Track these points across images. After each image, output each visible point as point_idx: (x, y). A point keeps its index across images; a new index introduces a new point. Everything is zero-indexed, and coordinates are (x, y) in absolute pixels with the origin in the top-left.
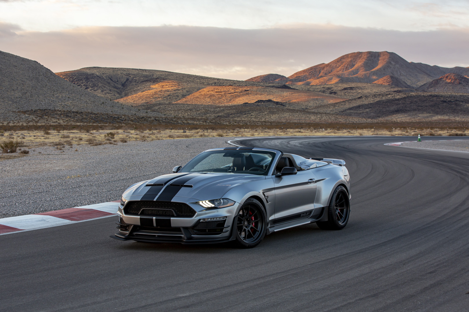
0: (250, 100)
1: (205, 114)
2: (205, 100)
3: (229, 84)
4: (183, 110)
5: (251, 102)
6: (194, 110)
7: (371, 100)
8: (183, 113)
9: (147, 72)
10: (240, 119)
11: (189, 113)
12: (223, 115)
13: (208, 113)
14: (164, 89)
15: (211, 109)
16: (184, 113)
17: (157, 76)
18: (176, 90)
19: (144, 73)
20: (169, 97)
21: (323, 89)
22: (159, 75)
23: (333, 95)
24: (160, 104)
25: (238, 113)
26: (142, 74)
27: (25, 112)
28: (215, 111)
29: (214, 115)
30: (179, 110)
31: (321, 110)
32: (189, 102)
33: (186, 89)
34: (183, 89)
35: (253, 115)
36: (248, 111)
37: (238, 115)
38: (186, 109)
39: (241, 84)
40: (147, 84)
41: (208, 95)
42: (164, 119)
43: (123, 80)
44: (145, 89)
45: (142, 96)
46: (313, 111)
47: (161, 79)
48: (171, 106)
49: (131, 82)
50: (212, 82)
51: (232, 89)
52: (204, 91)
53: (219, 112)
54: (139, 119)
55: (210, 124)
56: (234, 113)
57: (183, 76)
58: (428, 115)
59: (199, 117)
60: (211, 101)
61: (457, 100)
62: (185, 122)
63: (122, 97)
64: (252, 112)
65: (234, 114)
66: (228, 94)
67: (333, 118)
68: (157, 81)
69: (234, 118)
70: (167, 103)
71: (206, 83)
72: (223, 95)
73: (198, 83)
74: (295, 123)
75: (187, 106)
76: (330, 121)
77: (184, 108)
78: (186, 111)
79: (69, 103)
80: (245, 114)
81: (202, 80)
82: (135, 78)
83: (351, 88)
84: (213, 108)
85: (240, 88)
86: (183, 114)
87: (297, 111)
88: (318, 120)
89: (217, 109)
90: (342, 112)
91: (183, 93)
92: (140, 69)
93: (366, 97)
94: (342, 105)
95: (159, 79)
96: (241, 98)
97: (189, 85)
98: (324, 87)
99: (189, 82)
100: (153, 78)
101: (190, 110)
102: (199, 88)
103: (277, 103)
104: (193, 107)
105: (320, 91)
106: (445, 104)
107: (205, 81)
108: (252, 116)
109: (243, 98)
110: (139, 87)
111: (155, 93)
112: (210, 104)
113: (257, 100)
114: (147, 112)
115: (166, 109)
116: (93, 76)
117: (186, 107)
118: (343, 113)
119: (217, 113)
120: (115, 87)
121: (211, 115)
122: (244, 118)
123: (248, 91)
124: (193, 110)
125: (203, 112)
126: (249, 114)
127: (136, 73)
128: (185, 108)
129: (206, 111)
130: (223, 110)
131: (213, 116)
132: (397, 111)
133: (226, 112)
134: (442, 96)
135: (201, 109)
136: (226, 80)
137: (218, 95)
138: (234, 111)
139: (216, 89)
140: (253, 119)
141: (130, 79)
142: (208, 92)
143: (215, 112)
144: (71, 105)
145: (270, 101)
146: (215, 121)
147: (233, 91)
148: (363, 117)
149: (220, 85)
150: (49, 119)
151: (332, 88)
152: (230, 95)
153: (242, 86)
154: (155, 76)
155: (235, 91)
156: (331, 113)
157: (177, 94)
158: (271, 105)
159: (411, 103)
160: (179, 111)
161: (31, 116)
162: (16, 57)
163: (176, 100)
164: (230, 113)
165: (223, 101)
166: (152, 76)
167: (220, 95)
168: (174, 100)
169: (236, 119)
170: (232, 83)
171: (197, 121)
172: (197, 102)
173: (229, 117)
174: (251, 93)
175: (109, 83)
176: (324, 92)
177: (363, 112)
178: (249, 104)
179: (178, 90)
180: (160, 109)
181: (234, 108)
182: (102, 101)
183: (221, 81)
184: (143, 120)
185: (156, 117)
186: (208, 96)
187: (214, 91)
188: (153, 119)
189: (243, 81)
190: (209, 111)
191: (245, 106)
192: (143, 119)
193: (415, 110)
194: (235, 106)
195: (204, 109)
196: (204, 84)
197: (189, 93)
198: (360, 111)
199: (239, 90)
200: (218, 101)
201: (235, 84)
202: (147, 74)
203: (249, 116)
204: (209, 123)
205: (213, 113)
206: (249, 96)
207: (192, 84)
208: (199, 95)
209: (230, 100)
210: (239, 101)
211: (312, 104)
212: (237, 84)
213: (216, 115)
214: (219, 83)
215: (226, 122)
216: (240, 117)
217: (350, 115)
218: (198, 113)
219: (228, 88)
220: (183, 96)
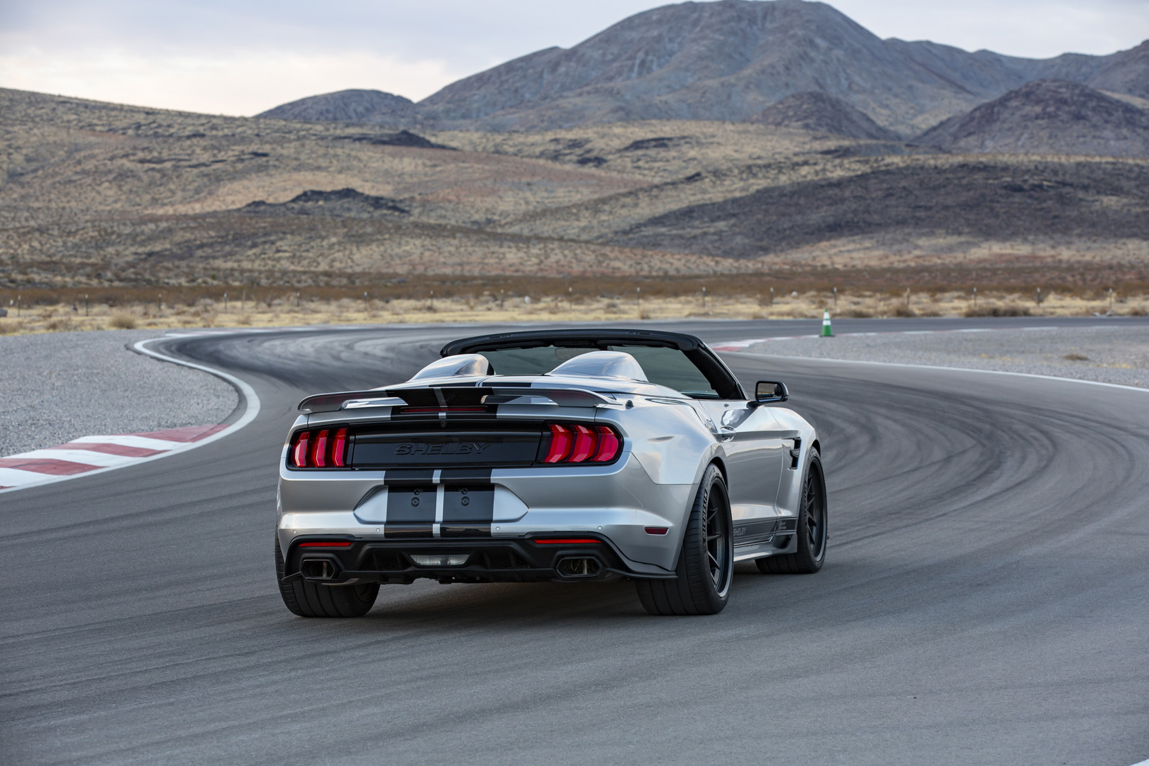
0: (273, 192)
1: (98, 247)
2: (99, 193)
3: (190, 128)
4: (11, 232)
5: (276, 199)
6: (56, 232)
7: (735, 188)
8: (12, 243)
10: (235, 265)
11: (36, 244)
12: (170, 250)
13: (109, 244)
15: (122, 227)
16: (16, 243)
21: (552, 147)
23: (589, 169)
25: (225, 243)
28: (137, 235)
29: (133, 249)
31: (545, 227)
32: (37, 199)
33: (24, 151)
34: (11, 151)
35: (284, 248)
36: (266, 234)
37: (227, 248)
38: (23, 227)
39: (240, 130)
41: (110, 172)
46: (515, 229)
50: (125, 123)
51: (205, 149)
52: (93, 156)
53: (151, 239)
55: (116, 284)
56: (210, 241)
57: (11, 100)
58: (953, 240)
59: (75, 256)
60: (123, 197)
61: (1064, 184)
62: (20, 277)
64: (281, 235)
65: (211, 245)
66: (189, 169)
67: (590, 258)
69: (211, 261)
71: (103, 125)
72: (170, 172)
73: (69, 128)
74: (443, 279)
75: (26, 214)
76: (577, 269)
77: (18, 225)
78: (25, 234)
80: (254, 245)
81: (86, 116)
83: (661, 143)
84: (128, 223)
85: (234, 144)
86: (11, 247)
87: (454, 232)
88: (531, 266)
89: (144, 227)
90: (625, 233)
91: (11, 166)
93: (718, 174)
94: (623, 206)
96: (236, 185)
97: (35, 135)
98: (556, 140)
99: (33, 121)
101: (41, 230)
102: (76, 145)
103: (377, 202)
104: (50, 220)
105: (542, 155)
106: (1017, 198)
107: (100, 118)
108: (280, 254)
109: (246, 183)
112: (118, 206)
113: (299, 191)
117: (23, 219)
118: (629, 237)
119: (144, 241)
121: (121, 248)
122: (250, 261)
123: (265, 155)
124: (51, 232)
125: (92, 237)
126: (267, 246)
128: (20, 222)
129: (101, 235)
130: (170, 230)
131: (129, 253)
132: (834, 229)
133: (179, 237)
134: (1006, 168)
135: (82, 225)
136: (180, 114)
137: (150, 173)
138: (212, 233)
139: (143, 149)
140: (286, 265)
142: (109, 163)
143: (138, 239)
145: (348, 193)
146: (136, 274)
147: (205, 157)
148: (706, 252)
149: (156, 133)
151: (587, 141)
152: (195, 171)
153: (243, 140)
155: (215, 156)
156: (584, 237)
158: (355, 210)
159: (889, 195)
164: (195, 240)
165: (169, 194)
167: (159, 171)
169: (219, 263)
170: (203, 125)
171: (63, 275)
172: (69, 202)
173: (191, 256)
174: (277, 163)
176: (556, 157)
177: (705, 234)
178: (270, 205)
181: (212, 223)
183: (160, 119)
186: (111, 177)
187: (132, 158)
189: (245, 119)
190: (113, 233)
191: (255, 212)
193: (901, 222)
194: (214, 214)
195: (93, 226)
196: (94, 131)
197: (34, 165)
198: (693, 229)
199: (230, 153)
200: (148, 197)
201: (214, 128)
203: (270, 253)
204: (111, 281)
205: (129, 241)
206: (271, 176)
207: (47, 129)
208: (77, 173)
209: (197, 191)
210: (231, 195)
211: (509, 203)
212: (223, 129)
213: (141, 250)
214: (150, 124)
215: (177, 276)
216: (234, 258)
217: (655, 244)
218: (70, 244)
219: (190, 146)
220: (13, 176)
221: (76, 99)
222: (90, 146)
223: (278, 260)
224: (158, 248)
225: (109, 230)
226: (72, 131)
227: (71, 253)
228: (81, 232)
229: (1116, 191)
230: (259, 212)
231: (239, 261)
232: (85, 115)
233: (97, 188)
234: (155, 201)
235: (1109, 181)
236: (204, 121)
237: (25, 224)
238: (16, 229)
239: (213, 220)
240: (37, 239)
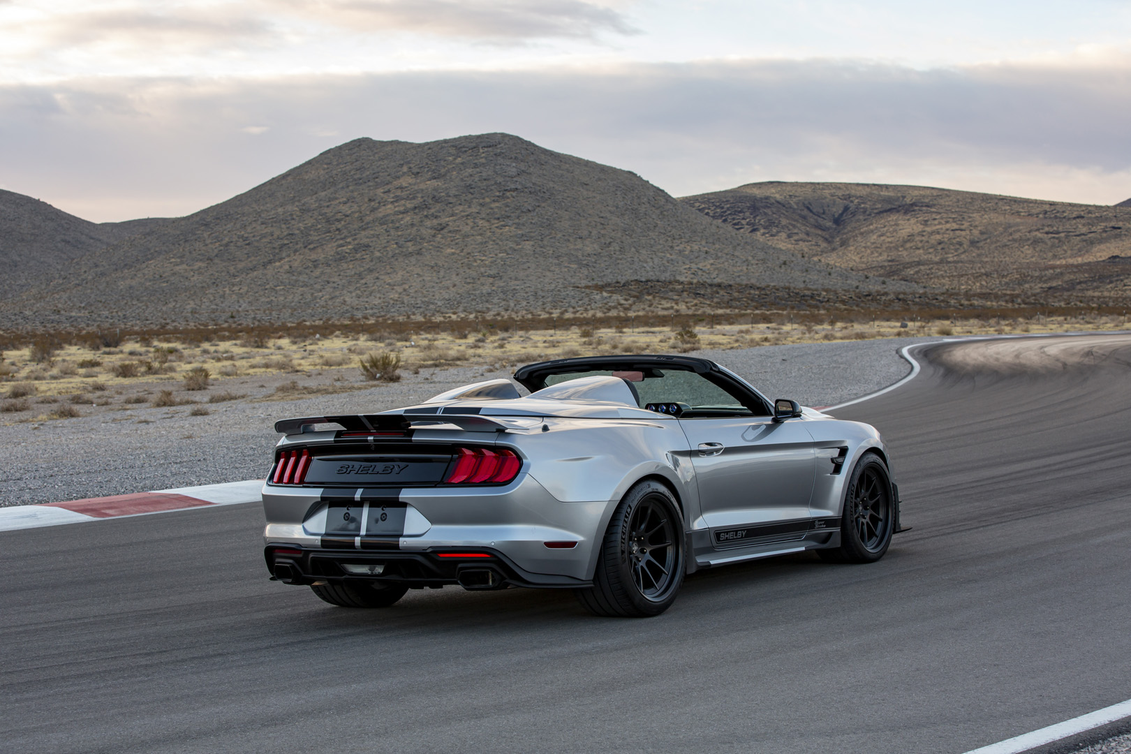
0: (1124, 250)
1: (1020, 284)
2: (1022, 252)
3: (1076, 213)
4: (970, 276)
5: (1126, 254)
6: (995, 276)
8: (970, 282)
9: (890, 189)
10: (1100, 294)
11: (984, 283)
12: (1062, 285)
13: (1026, 282)
14: (928, 229)
15: (1033, 272)
16: (973, 282)
17: (914, 200)
18: (957, 230)
19: (884, 193)
20: (939, 247)
22: (918, 197)
24: (919, 263)
25: (1094, 281)
26: (880, 195)
27: (601, 288)
28: (1042, 277)
29: (1040, 285)
30: (962, 276)
32: (987, 257)
33: (979, 228)
34: (971, 228)
35: (1129, 284)
36: (1117, 276)
37: (1095, 284)
38: (977, 273)
39: (1105, 213)
40: (890, 217)
41: (1029, 239)
42: (917, 296)
43: (837, 210)
44: (885, 229)
45: (879, 246)
47: (922, 206)
48: (943, 267)
49: (854, 214)
50: (1038, 210)
51: (1084, 225)
52: (1019, 231)
53: (1050, 279)
54: (860, 298)
55: (1023, 306)
56: (1085, 279)
57: (972, 198)
59: (1006, 290)
60: (1036, 254)
62: (966, 303)
63: (834, 249)
64: (1127, 276)
65: (1085, 282)
66: (1074, 237)
68: (913, 211)
69: (1085, 292)
70: (937, 259)
71: (1025, 212)
72: (1063, 239)
73: (1005, 214)
75: (979, 265)
77: (974, 272)
78: (978, 277)
79: (706, 264)
80: (1111, 282)
81: (1016, 207)
82: (863, 206)
84: (1037, 269)
85: (1101, 222)
86: (969, 285)
89: (1046, 272)
91: (972, 237)
92: (874, 185)
95: (916, 206)
96: (1102, 246)
97: (985, 218)
99: (985, 211)
100: (904, 203)
101: (987, 275)
102: (1009, 224)
104: (993, 268)
107: (1023, 208)
108: (1126, 287)
109: (1108, 245)
110: (872, 224)
111: (909, 238)
112: (1034, 259)
114: (884, 283)
115: (932, 274)
116: (767, 202)
117: (977, 269)
119: (1046, 280)
120: (819, 227)
121: (1033, 285)
122: (1108, 292)
123: (1119, 228)
124: (992, 276)
125: (1016, 278)
126: (1118, 283)
127: (865, 193)
128: (975, 270)
129: (1021, 277)
130: (1062, 274)
131: (1037, 288)
133: (1066, 278)
135: (1010, 271)
136: (1070, 205)
137: (1052, 240)
138: (1086, 275)
139: (1048, 226)
141: (852, 206)
142: (1028, 234)
143: (1043, 279)
144: (710, 269)
146: (1035, 300)
147: (1084, 230)
149: (1056, 216)
150: (655, 302)
152: (1078, 238)
153: (1107, 219)
154: (908, 200)
155: (1090, 229)
157: (958, 240)
160: (962, 278)
161: (615, 297)
162: (588, 164)
163: (956, 254)
164: (1076, 279)
165: (1063, 252)
166: (901, 199)
167: (1057, 238)
168: (952, 253)
169: (1090, 293)
170: (1083, 211)
171: (992, 301)
172: (1005, 257)
173: (1074, 289)
174: (1126, 233)
175: (804, 218)
178: (1122, 258)
179: (961, 230)
180: (920, 275)
181: (1086, 269)
182: (783, 258)
183: (1058, 208)
184: (868, 300)
185: (899, 294)
186: (1029, 242)
187: (1041, 231)
188: (892, 296)
189: (1108, 207)
190: (1028, 275)
191: (1113, 262)
192: (870, 298)
194: (1089, 264)
195: (1017, 272)
196: (1020, 215)
197: (985, 236)
199: (1099, 227)
200: (1051, 254)
201: (1090, 212)
202: (891, 194)
203: (1120, 287)
204: (1019, 304)
205: (1038, 281)
206: (1123, 241)
207: (992, 215)
208: (1009, 240)
209: (1080, 250)
210: (1099, 252)
212: (1095, 213)
213: (1044, 286)
214: (1052, 211)
215: (1059, 301)
216: (1099, 290)
218: (1003, 283)
219: (1075, 224)
220: (973, 243)
221: (1010, 197)
222: (1017, 225)
223: (1125, 290)
224: (1054, 284)
225: (1026, 274)
226: (1007, 216)
227: (1004, 288)
228: (1010, 275)
230: (1115, 262)
231: (1101, 292)
232: (1014, 206)
233: (1021, 249)
234: (1055, 256)
236: (1084, 208)
237: (978, 271)
238: (973, 274)
239: (1087, 268)
240: (984, 280)
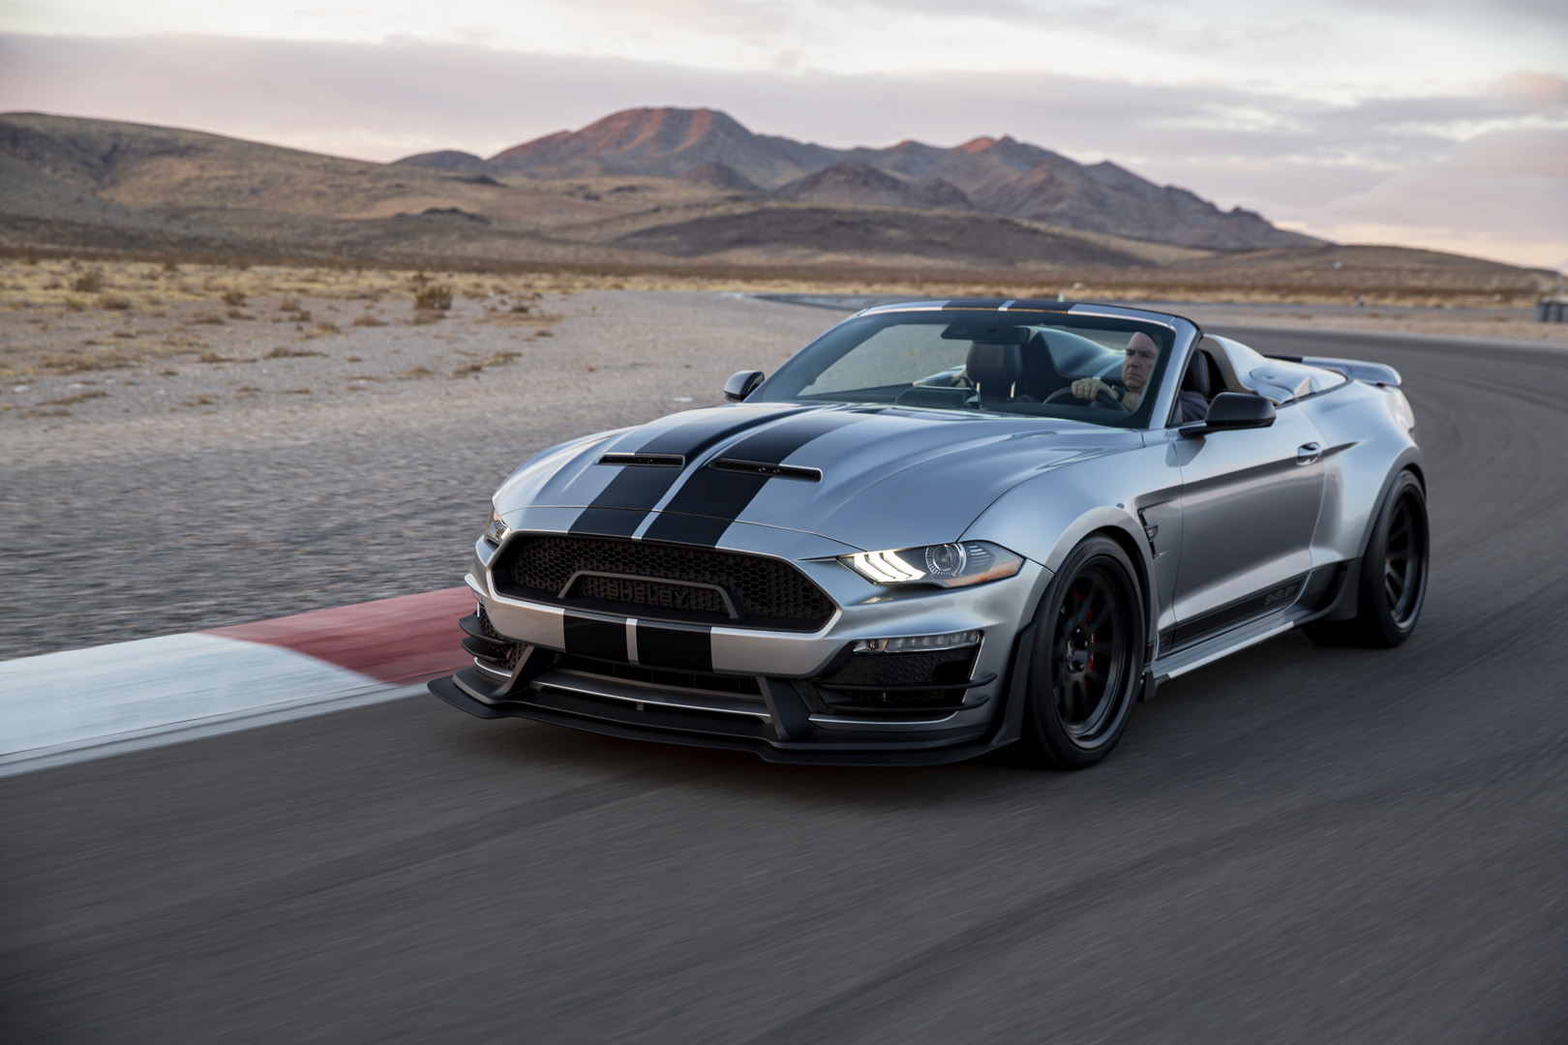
0: (410, 208)
1: (314, 235)
2: (306, 204)
3: (356, 169)
4: (259, 224)
5: (412, 212)
6: (286, 226)
7: (680, 217)
8: (261, 231)
9: (161, 131)
10: (396, 250)
11: (276, 232)
12: (356, 240)
13: (320, 234)
14: (206, 174)
15: (325, 225)
16: (264, 231)
17: (187, 144)
18: (235, 178)
19: (156, 134)
20: (218, 193)
21: (568, 189)
22: (191, 141)
23: (592, 203)
24: (201, 208)
25: (389, 237)
26: (149, 137)
28: (335, 230)
29: (335, 238)
31: (572, 235)
32: (269, 207)
33: (259, 177)
34: (251, 176)
35: (424, 242)
36: (411, 233)
37: (391, 240)
38: (266, 222)
39: (384, 170)
40: (164, 158)
41: (311, 192)
43: (105, 148)
44: (159, 171)
45: (154, 187)
46: (556, 236)
47: (197, 150)
48: (228, 213)
49: (124, 153)
50: (317, 164)
51: (367, 181)
52: (300, 182)
56: (381, 235)
58: (806, 251)
60: (320, 207)
61: (868, 222)
63: (105, 188)
65: (380, 238)
66: (358, 192)
67: (603, 254)
68: (188, 154)
70: (217, 205)
71: (305, 164)
72: (347, 194)
73: (284, 164)
75: (266, 214)
77: (262, 221)
78: (269, 226)
82: (133, 145)
83: (632, 189)
84: (328, 223)
85: (383, 179)
87: (517, 235)
89: (336, 225)
90: (619, 240)
91: (252, 185)
92: (144, 125)
93: (671, 209)
94: (616, 225)
95: (191, 150)
96: (388, 203)
97: (265, 168)
98: (571, 185)
99: (263, 159)
100: (177, 146)
101: (277, 225)
102: (290, 175)
103: (472, 217)
104: (281, 219)
105: (563, 193)
106: (842, 229)
107: (301, 160)
108: (422, 245)
109: (393, 202)
110: (144, 165)
111: (186, 182)
112: (318, 214)
113: (425, 209)
115: (218, 219)
117: (264, 217)
118: (620, 242)
119: (341, 233)
120: (86, 163)
121: (328, 237)
122: (404, 247)
124: (284, 225)
125: (309, 230)
127: (134, 133)
128: (262, 218)
129: (314, 229)
130: (354, 228)
132: (739, 242)
133: (361, 232)
134: (835, 212)
135: (301, 223)
136: (349, 160)
137: (335, 193)
138: (379, 231)
139: (330, 179)
141: (122, 145)
142: (310, 186)
143: (337, 232)
145: (454, 211)
147: (367, 185)
148: (666, 253)
149: (336, 171)
151: (589, 186)
152: (362, 193)
153: (388, 176)
154: (181, 144)
155: (374, 185)
156: (596, 242)
157: (237, 187)
158: (458, 221)
159: (768, 224)
160: (251, 227)
163: (236, 201)
164: (370, 234)
165: (348, 207)
166: (173, 141)
167: (341, 192)
168: (233, 201)
170: (364, 167)
172: (289, 208)
174: (410, 191)
175: (70, 153)
176: (571, 194)
177: (664, 243)
178: (409, 215)
179: (240, 178)
180: (206, 219)
181: (378, 225)
183: (337, 163)
186: (312, 195)
187: (323, 184)
189: (386, 164)
190: (321, 228)
191: (402, 220)
193: (777, 240)
194: (376, 220)
195: (308, 224)
196: (299, 167)
197: (266, 186)
198: (658, 239)
199: (383, 184)
200: (335, 208)
202: (162, 136)
203: (417, 244)
205: (332, 233)
207: (272, 164)
208: (291, 192)
209: (366, 205)
210: (383, 209)
211: (547, 221)
212: (375, 169)
214: (331, 165)
217: (635, 247)
218: (296, 233)
219: (358, 179)
220: (254, 192)
221: (286, 147)
222: (298, 176)
225: (318, 226)
226: (287, 166)
227: (299, 237)
228: (302, 227)
229: (896, 226)
232: (292, 157)
233: (305, 201)
234: (339, 210)
235: (892, 221)
